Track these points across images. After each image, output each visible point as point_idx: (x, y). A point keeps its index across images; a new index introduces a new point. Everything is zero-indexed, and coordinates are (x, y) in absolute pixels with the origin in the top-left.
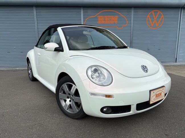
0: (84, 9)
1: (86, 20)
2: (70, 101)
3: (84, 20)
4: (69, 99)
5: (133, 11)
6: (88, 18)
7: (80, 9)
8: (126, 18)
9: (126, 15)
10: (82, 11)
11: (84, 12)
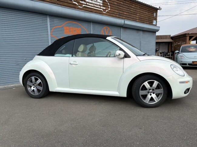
0: (50, 17)
1: (53, 29)
2: (151, 95)
3: (51, 29)
4: (150, 94)
5: (92, 25)
6: (54, 27)
7: (46, 17)
8: (87, 31)
9: (86, 28)
10: (48, 19)
11: (50, 21)
